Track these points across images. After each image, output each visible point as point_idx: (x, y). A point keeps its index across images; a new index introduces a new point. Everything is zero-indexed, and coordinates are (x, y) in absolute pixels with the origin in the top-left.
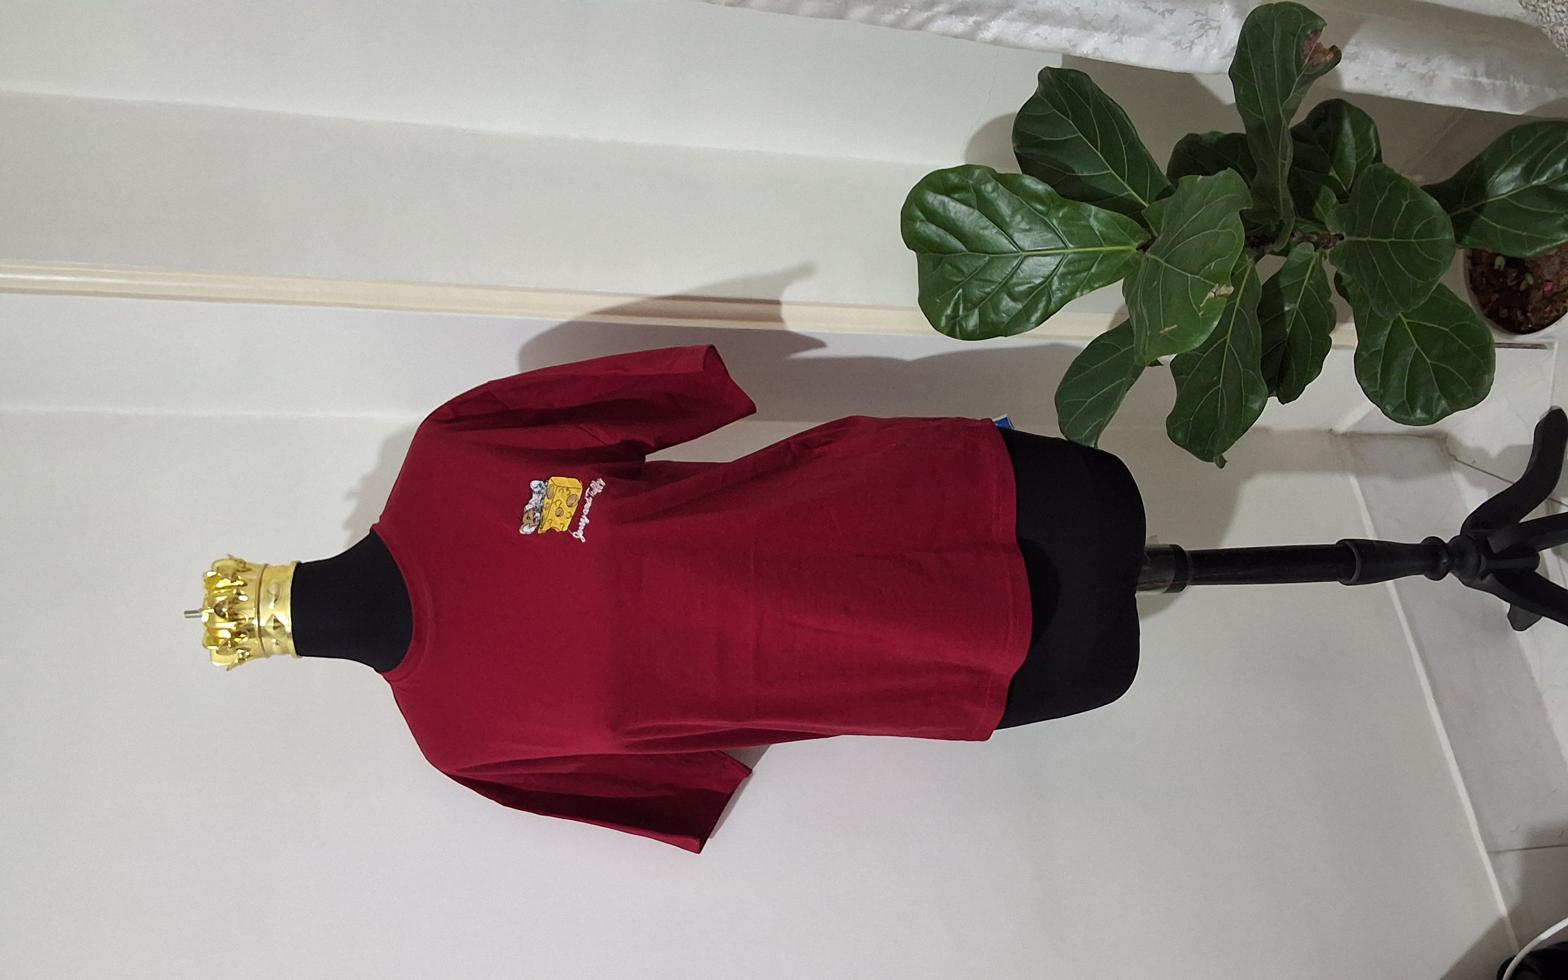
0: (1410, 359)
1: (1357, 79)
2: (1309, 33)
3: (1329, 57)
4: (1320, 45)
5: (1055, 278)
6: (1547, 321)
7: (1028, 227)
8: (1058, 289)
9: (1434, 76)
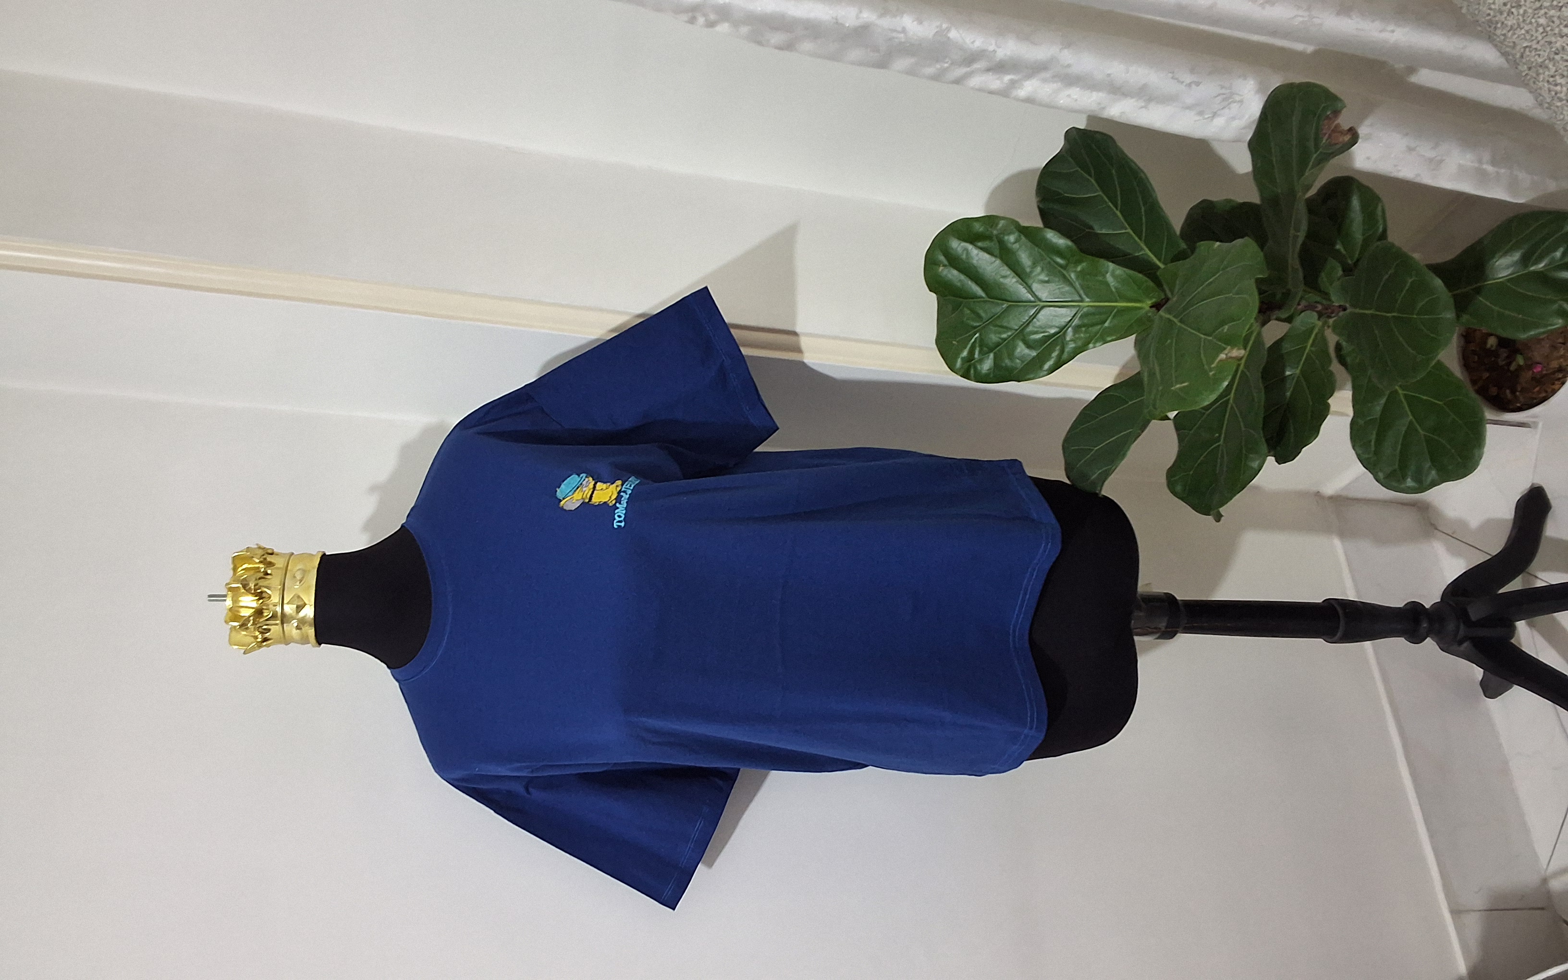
0: (1404, 429)
1: (1368, 158)
2: (1329, 113)
3: (1347, 138)
4: (1338, 126)
5: (1070, 329)
6: (1535, 401)
7: (1047, 279)
8: (1071, 340)
9: (1441, 161)
